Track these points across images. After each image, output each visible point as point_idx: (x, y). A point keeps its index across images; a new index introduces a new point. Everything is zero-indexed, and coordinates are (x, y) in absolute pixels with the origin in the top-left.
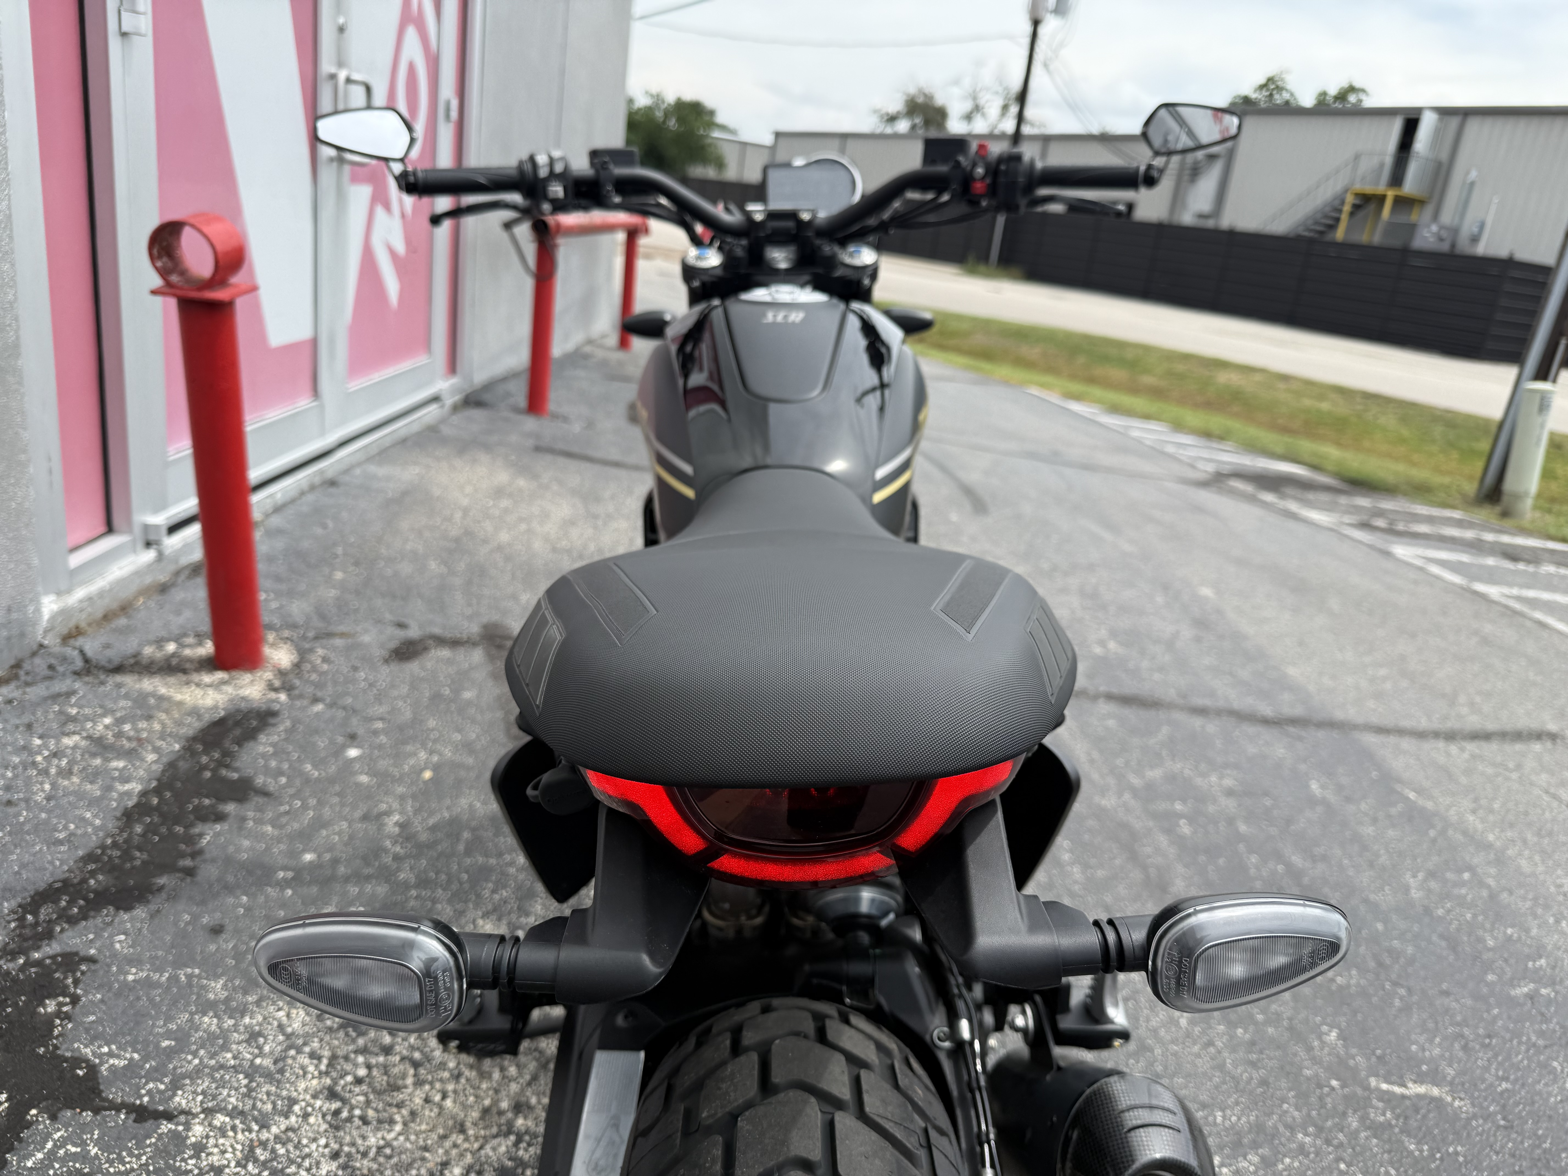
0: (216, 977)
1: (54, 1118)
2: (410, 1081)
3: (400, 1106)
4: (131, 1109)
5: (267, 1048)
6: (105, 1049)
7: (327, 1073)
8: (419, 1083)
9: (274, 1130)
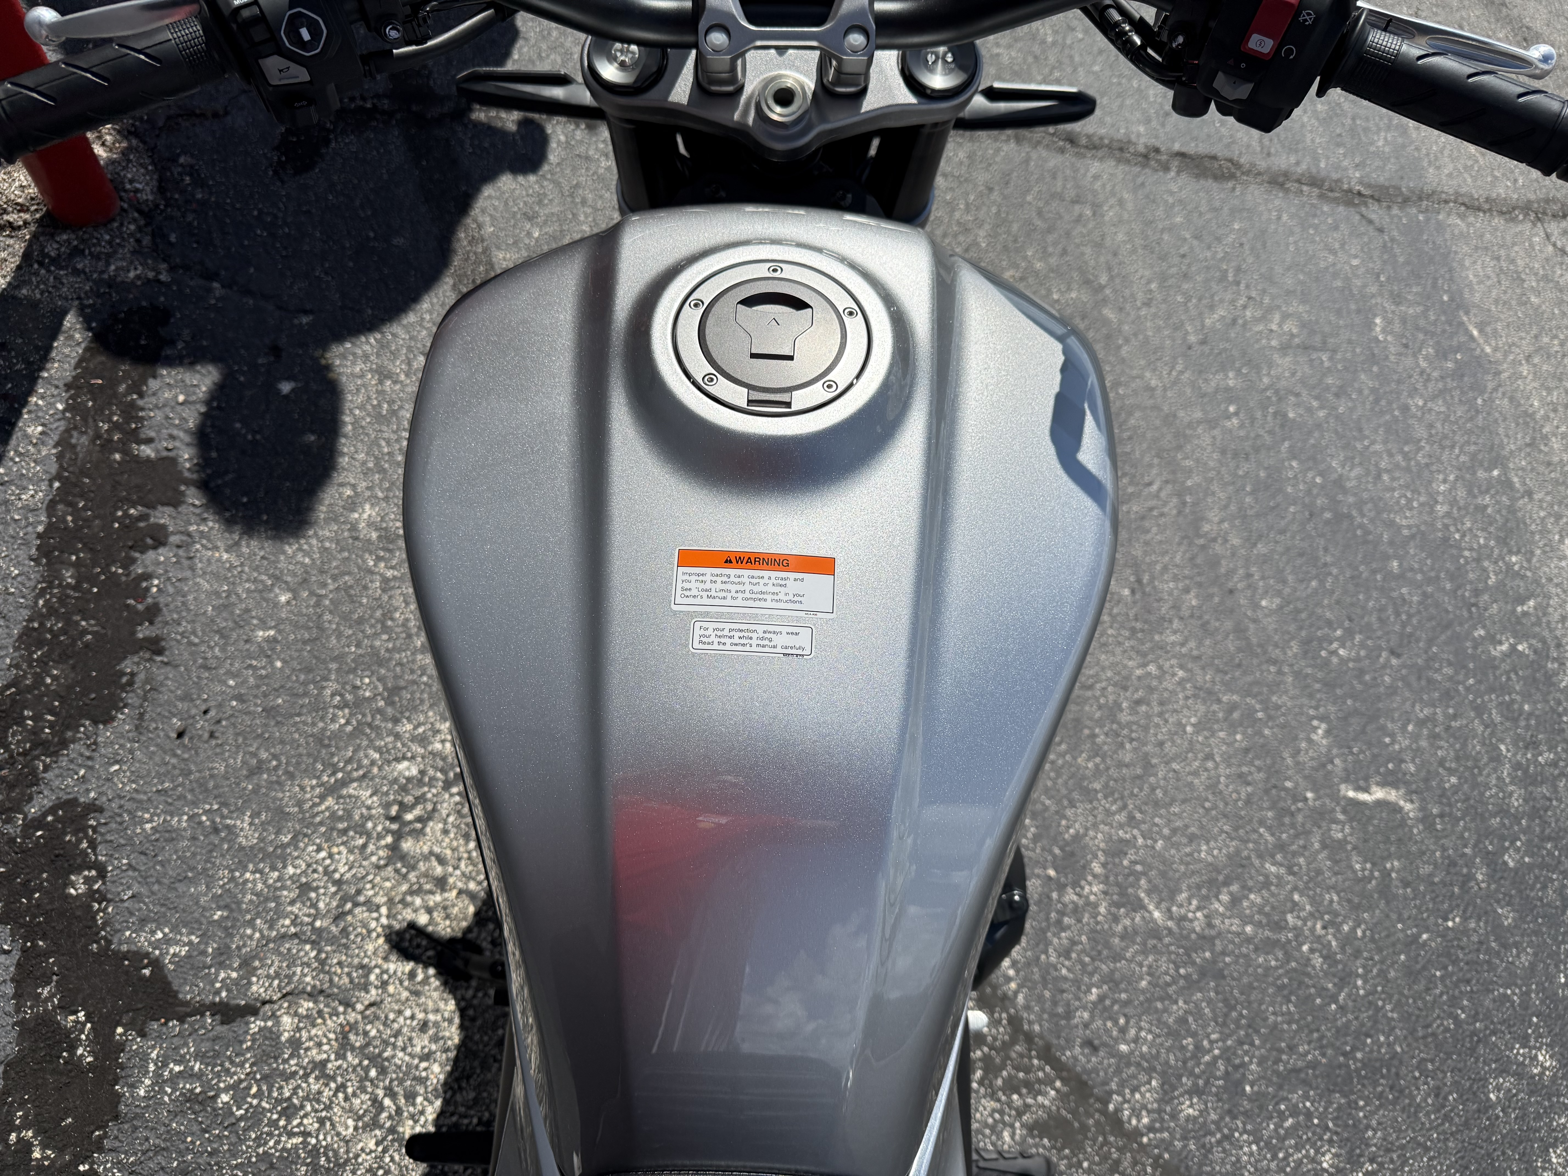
0: (241, 811)
1: (142, 1033)
4: (213, 1009)
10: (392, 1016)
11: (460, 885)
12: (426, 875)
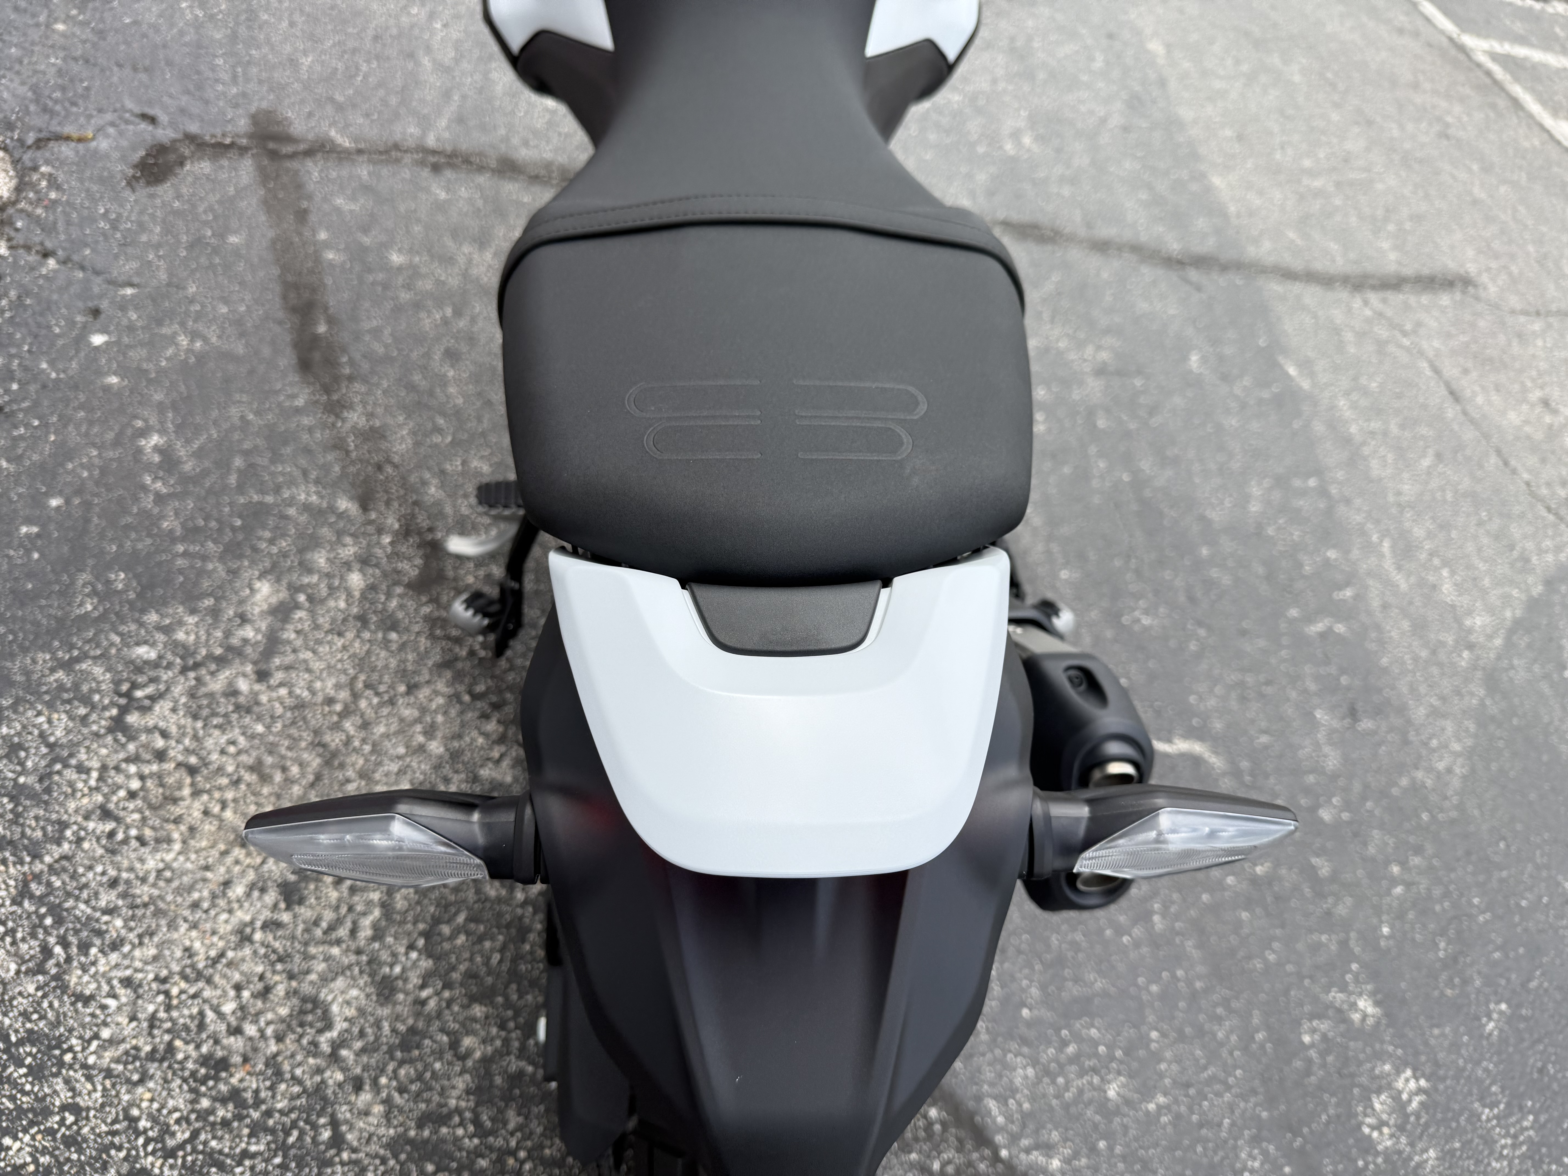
2: (186, 792)
3: (177, 821)
7: (97, 789)
8: (196, 793)
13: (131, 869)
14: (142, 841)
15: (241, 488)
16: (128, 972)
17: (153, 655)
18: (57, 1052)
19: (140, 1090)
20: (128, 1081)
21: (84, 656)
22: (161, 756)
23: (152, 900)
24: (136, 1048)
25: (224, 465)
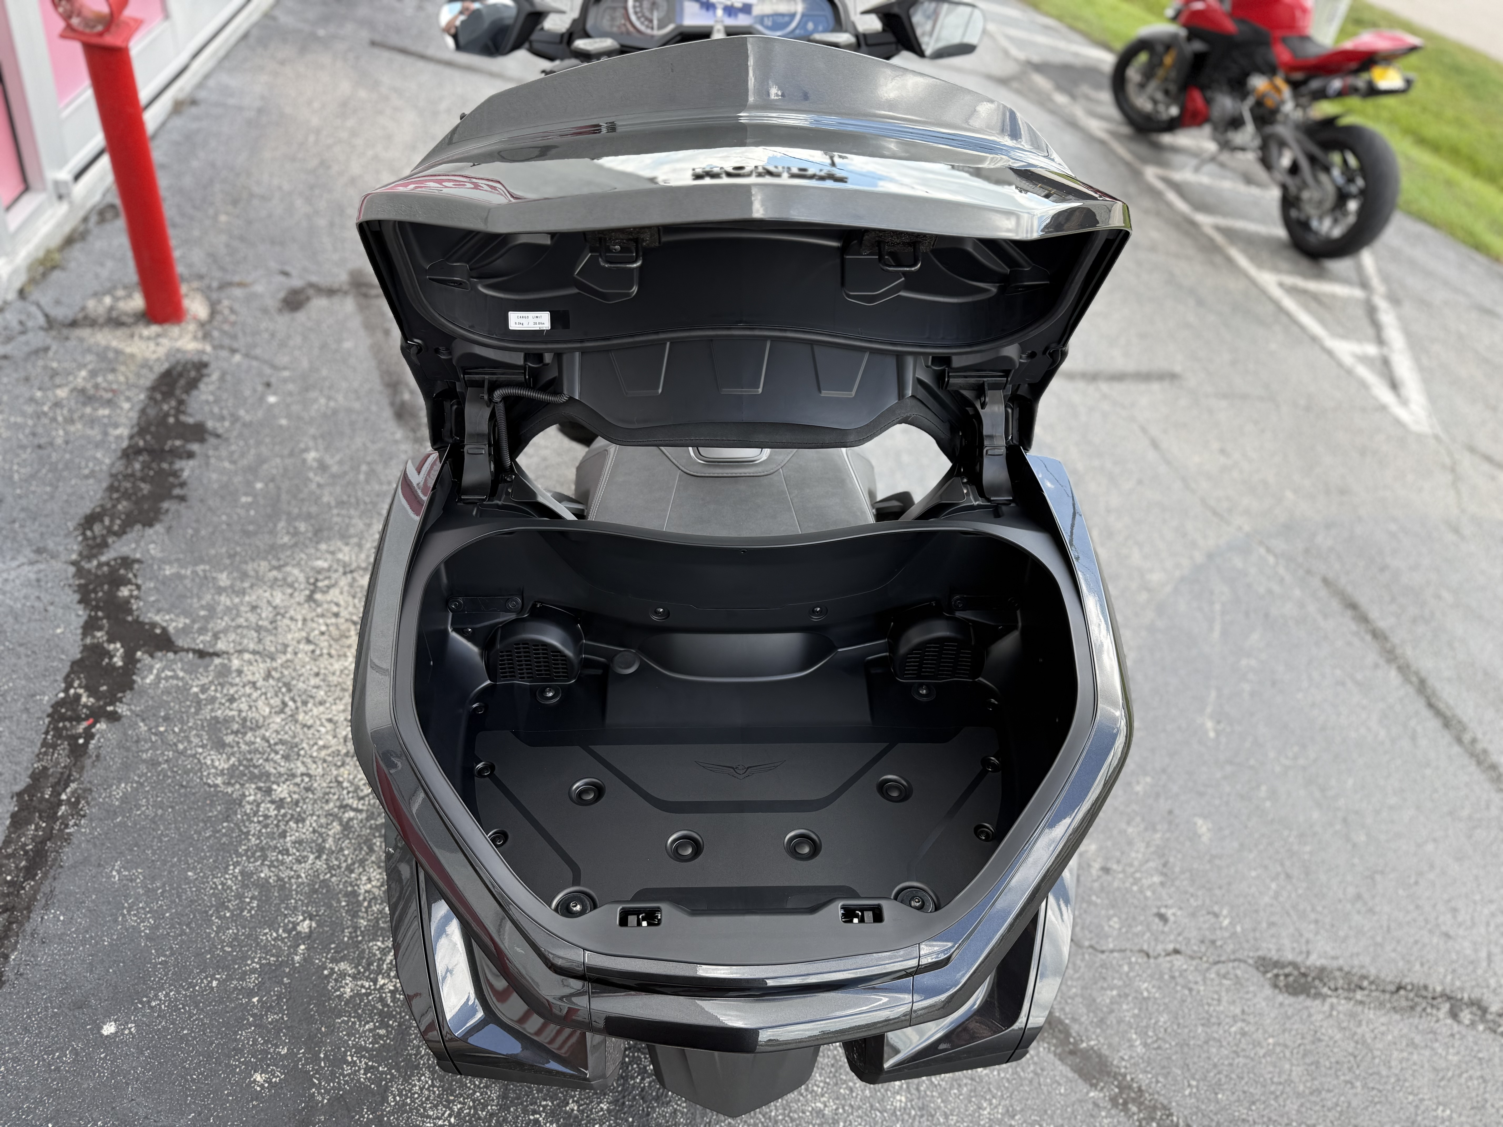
0: (222, 571)
1: (152, 656)
4: (195, 651)
5: (264, 615)
6: (167, 617)
7: (302, 629)
9: (279, 661)
10: (298, 667)
11: (348, 616)
12: (328, 610)
13: (326, 668)
14: (330, 655)
15: (367, 481)
16: (330, 716)
17: (325, 565)
18: (296, 749)
19: (342, 769)
20: (335, 765)
21: (286, 565)
22: (336, 615)
23: (339, 684)
24: (339, 751)
25: (356, 469)
